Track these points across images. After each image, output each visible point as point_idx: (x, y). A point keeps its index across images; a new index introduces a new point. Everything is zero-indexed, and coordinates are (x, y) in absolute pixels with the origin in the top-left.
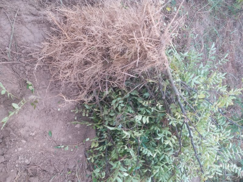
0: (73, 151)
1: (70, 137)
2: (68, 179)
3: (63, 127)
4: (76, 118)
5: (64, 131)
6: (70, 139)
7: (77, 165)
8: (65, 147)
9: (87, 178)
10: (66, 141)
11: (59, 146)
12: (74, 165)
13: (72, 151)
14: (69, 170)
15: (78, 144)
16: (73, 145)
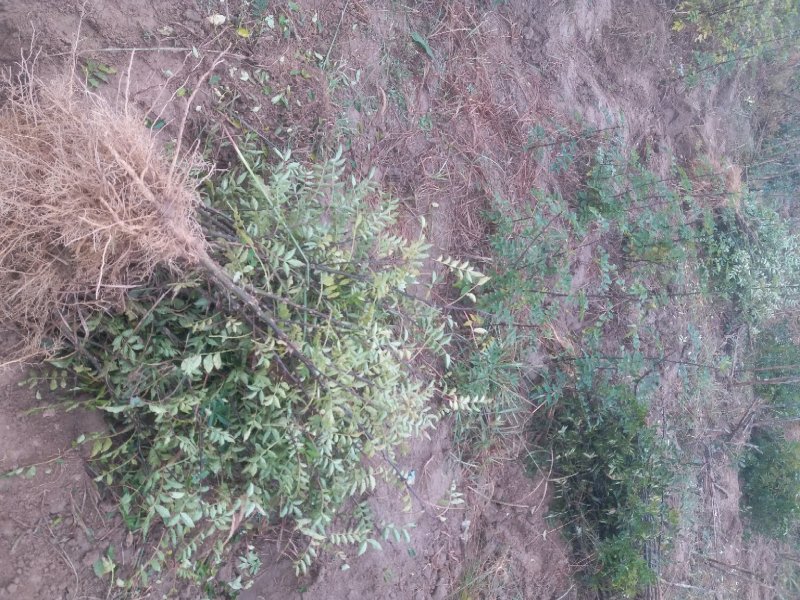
0: (53, 472)
1: (36, 443)
2: (59, 534)
3: (8, 427)
4: (38, 397)
5: (14, 434)
6: (36, 448)
7: (73, 501)
8: (26, 470)
9: (110, 520)
10: (27, 457)
11: (11, 471)
12: (64, 503)
13: (50, 475)
14: (54, 516)
15: (62, 453)
16: (50, 459)
